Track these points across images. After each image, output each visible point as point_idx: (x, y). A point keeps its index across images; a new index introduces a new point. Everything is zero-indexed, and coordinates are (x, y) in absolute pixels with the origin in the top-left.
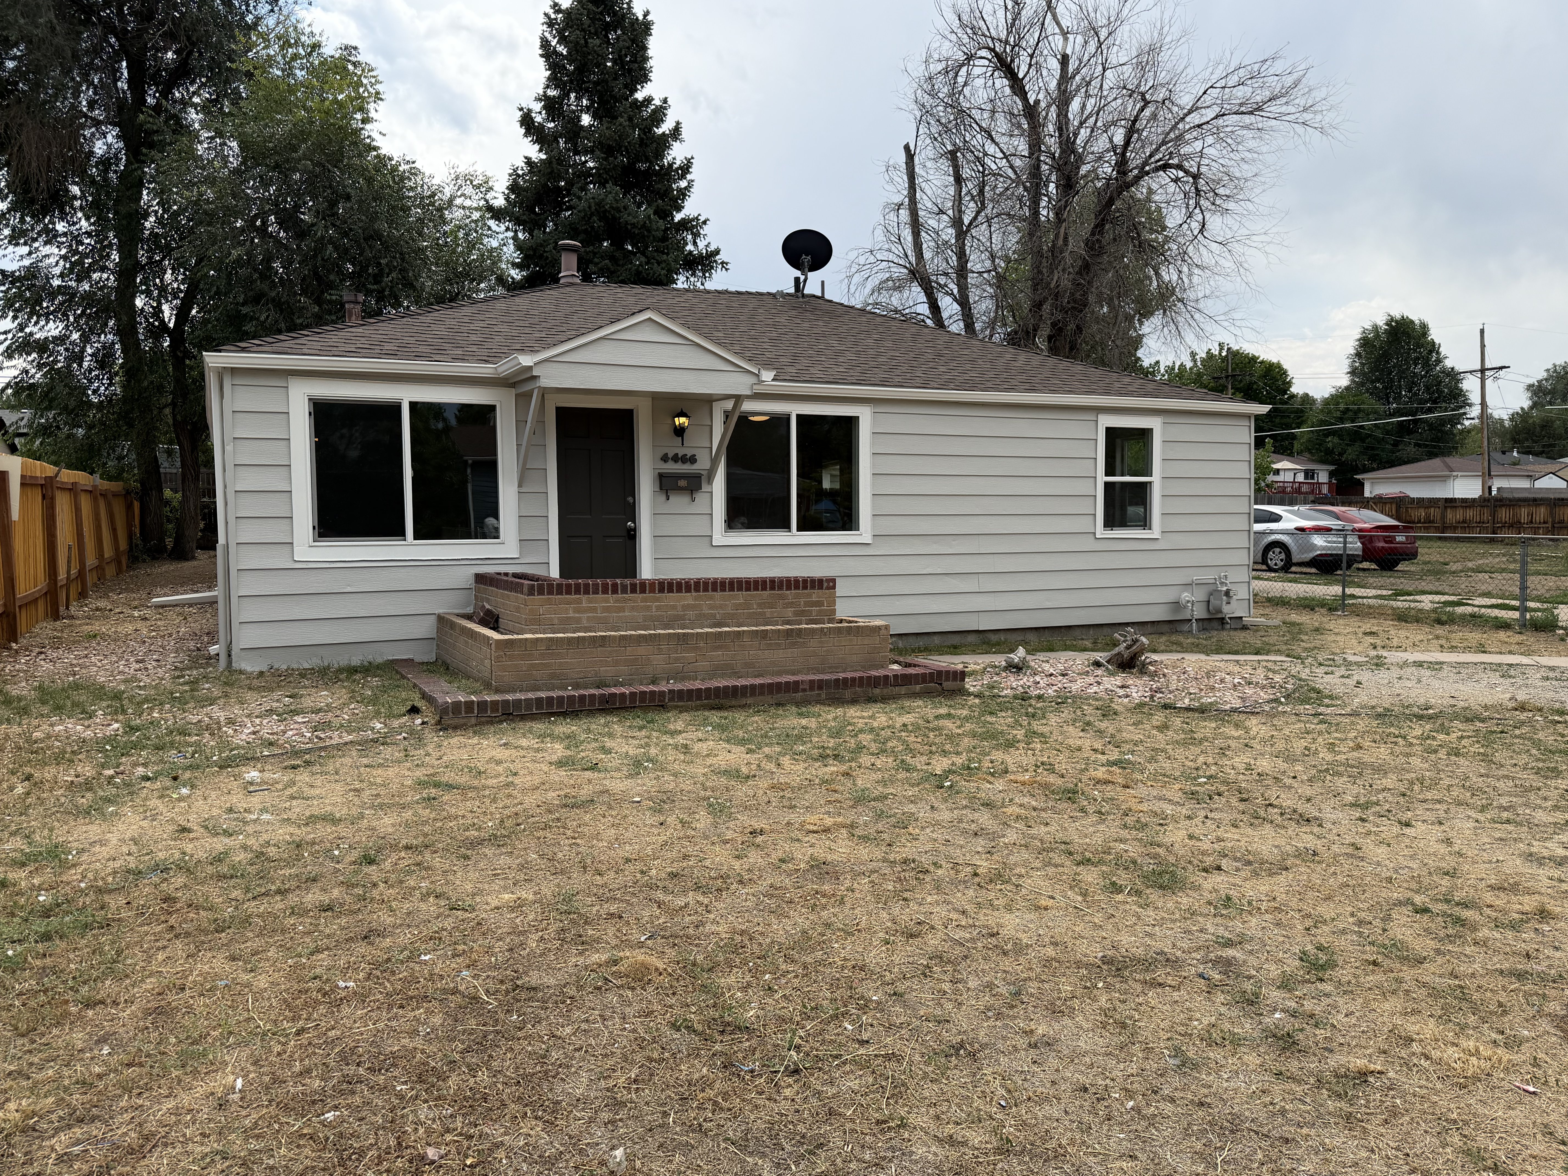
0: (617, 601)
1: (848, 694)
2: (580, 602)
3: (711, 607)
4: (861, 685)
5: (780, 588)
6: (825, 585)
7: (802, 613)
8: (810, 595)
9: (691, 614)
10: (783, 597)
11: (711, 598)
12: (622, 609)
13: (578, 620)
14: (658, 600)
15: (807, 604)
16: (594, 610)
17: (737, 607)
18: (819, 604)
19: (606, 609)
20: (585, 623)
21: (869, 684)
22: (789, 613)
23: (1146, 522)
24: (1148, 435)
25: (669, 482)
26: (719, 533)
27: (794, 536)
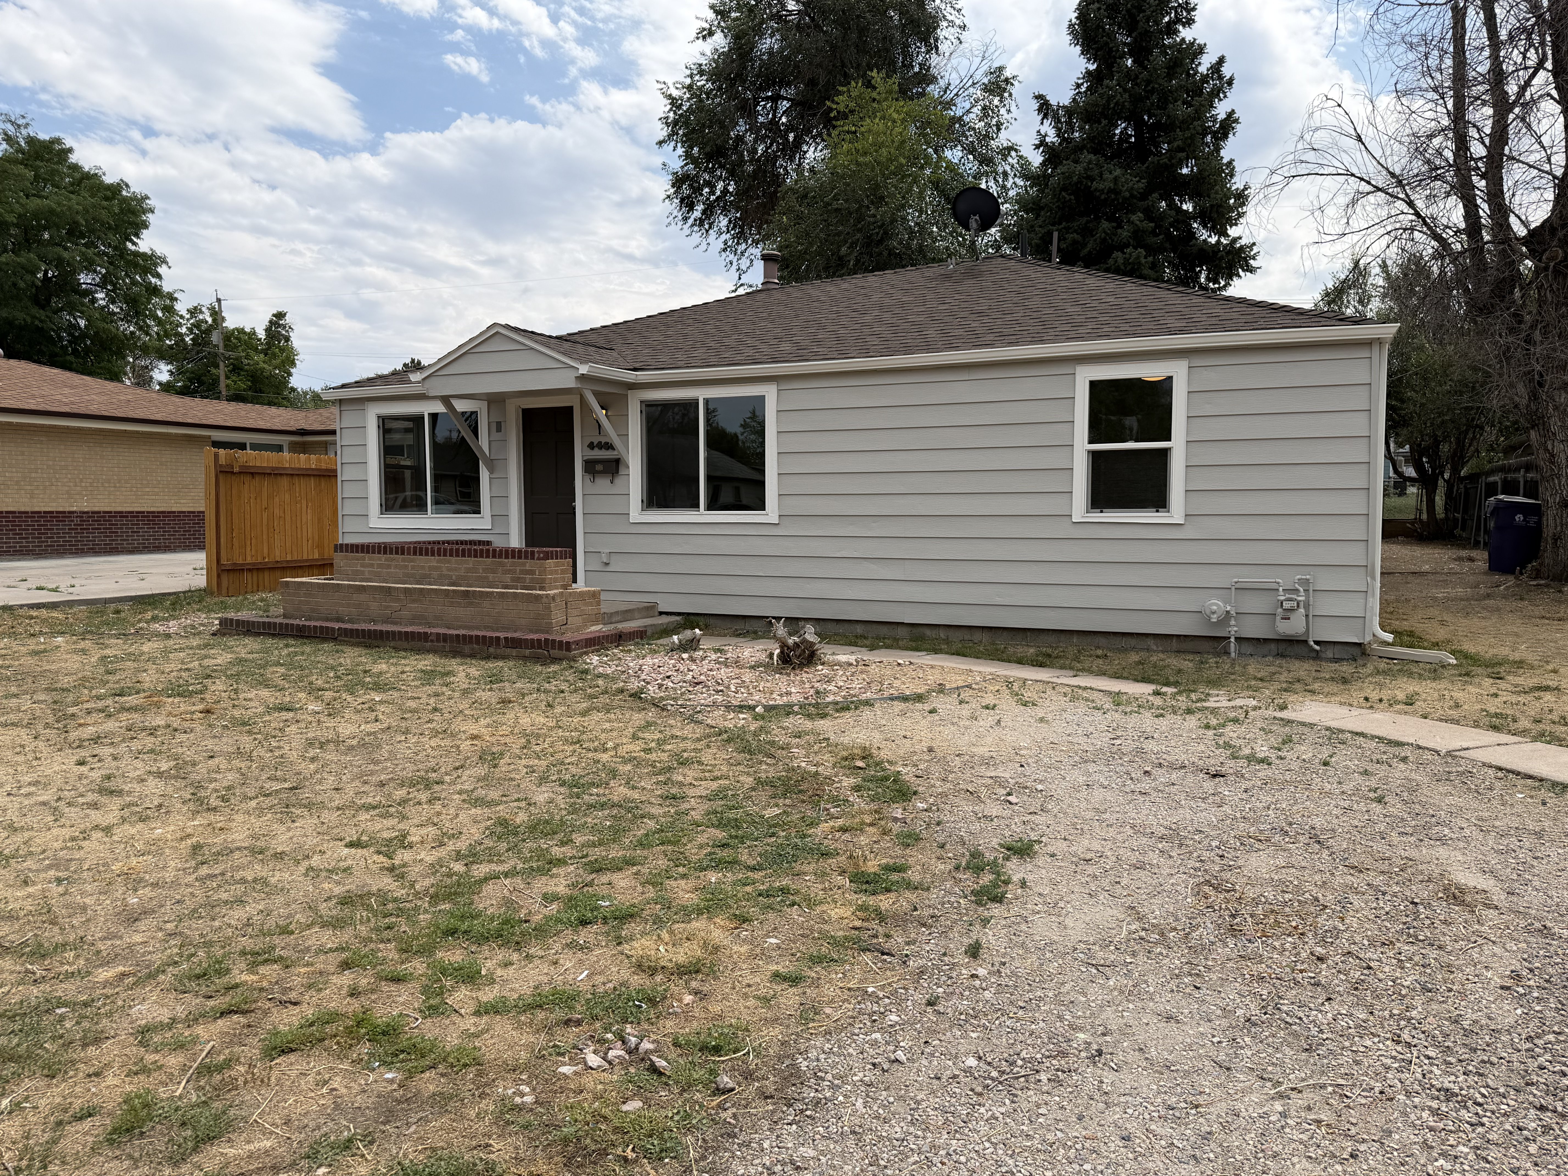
0: (386, 560)
1: (467, 649)
3: (449, 570)
4: (478, 643)
5: (500, 557)
6: (536, 555)
7: (518, 580)
8: (524, 565)
9: (435, 574)
10: (503, 564)
11: (449, 562)
12: (389, 567)
13: (363, 573)
14: (412, 561)
15: (522, 572)
16: (372, 565)
17: (468, 570)
18: (532, 572)
19: (380, 566)
20: (367, 576)
21: (484, 643)
22: (508, 578)
23: (1160, 502)
24: (1164, 388)
25: (591, 467)
26: (636, 512)
27: (702, 515)
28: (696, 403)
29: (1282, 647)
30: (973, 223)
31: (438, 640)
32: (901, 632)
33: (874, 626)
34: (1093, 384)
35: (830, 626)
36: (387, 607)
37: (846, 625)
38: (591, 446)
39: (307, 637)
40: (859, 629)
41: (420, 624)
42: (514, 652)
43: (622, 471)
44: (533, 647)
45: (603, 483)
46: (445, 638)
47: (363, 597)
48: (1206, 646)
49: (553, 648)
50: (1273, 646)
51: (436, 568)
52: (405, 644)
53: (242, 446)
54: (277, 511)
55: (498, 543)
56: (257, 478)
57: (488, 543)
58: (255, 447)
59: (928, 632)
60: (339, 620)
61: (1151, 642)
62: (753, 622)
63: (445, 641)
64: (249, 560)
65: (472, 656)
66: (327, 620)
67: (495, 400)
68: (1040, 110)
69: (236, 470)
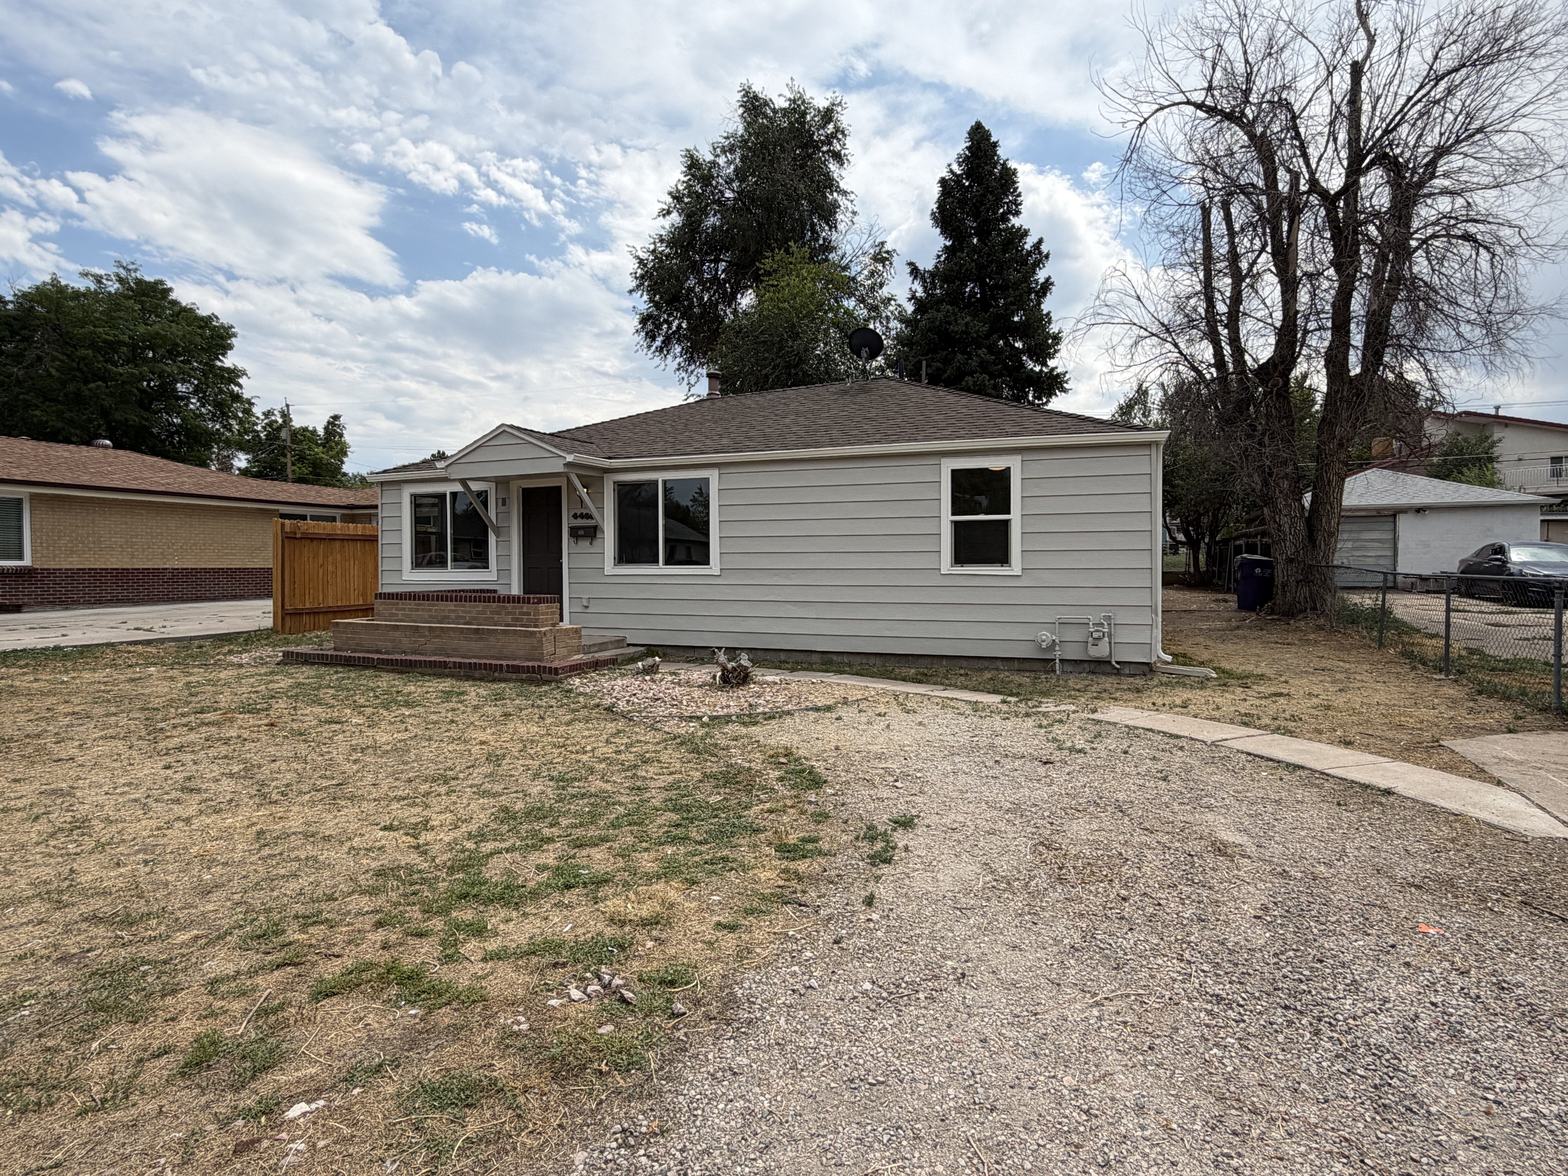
0: (415, 605)
1: (477, 674)
2: (398, 604)
3: (463, 612)
4: (485, 669)
5: (504, 602)
6: (532, 601)
7: (517, 620)
8: (522, 608)
9: (452, 615)
10: (506, 608)
11: (464, 606)
12: (417, 610)
13: (397, 615)
14: (434, 605)
15: (520, 613)
16: (404, 609)
17: (478, 613)
18: (529, 614)
19: (410, 610)
20: (400, 617)
21: (491, 669)
22: (509, 619)
23: (1003, 559)
24: (1005, 474)
25: (575, 533)
26: (609, 566)
27: (661, 569)
28: (656, 483)
29: (1093, 666)
30: (864, 352)
31: (455, 667)
32: (815, 658)
33: (794, 654)
34: (954, 472)
35: (759, 653)
36: (415, 642)
37: (772, 653)
38: (575, 516)
39: (352, 666)
40: (783, 656)
41: (441, 655)
42: (514, 676)
43: (599, 535)
44: (528, 672)
45: (584, 544)
46: (461, 665)
47: (397, 634)
48: (1038, 666)
49: (544, 672)
50: (1086, 665)
51: (453, 611)
52: (429, 671)
53: (303, 517)
54: (330, 568)
55: (502, 591)
56: (315, 542)
57: (495, 591)
58: (313, 518)
59: (835, 658)
60: (378, 652)
61: (999, 664)
62: (701, 651)
63: (460, 667)
64: (308, 605)
65: (481, 679)
66: (368, 652)
67: (502, 482)
68: (911, 273)
69: (298, 536)
